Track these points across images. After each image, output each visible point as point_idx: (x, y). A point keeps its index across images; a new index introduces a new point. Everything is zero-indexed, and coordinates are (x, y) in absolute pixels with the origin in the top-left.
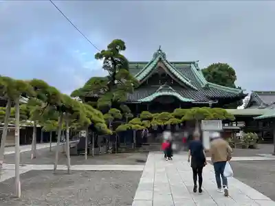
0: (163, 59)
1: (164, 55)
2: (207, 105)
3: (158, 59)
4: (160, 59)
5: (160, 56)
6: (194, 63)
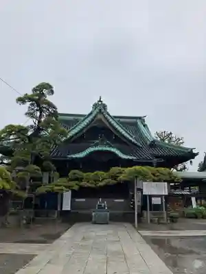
0: (103, 111)
1: (105, 106)
2: (151, 164)
3: (97, 110)
4: (100, 110)
5: (100, 107)
6: (140, 118)
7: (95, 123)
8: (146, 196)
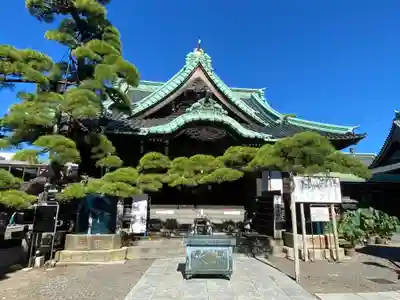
0: (204, 65)
3: (195, 64)
4: (200, 64)
6: (257, 93)
7: (190, 85)
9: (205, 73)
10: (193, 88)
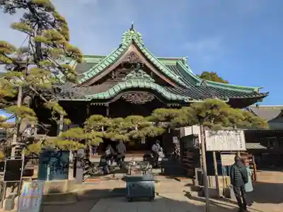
1: (138, 36)
4: (133, 41)
5: (133, 37)
7: (125, 58)
8: (211, 152)
9: (138, 48)
10: (128, 60)
